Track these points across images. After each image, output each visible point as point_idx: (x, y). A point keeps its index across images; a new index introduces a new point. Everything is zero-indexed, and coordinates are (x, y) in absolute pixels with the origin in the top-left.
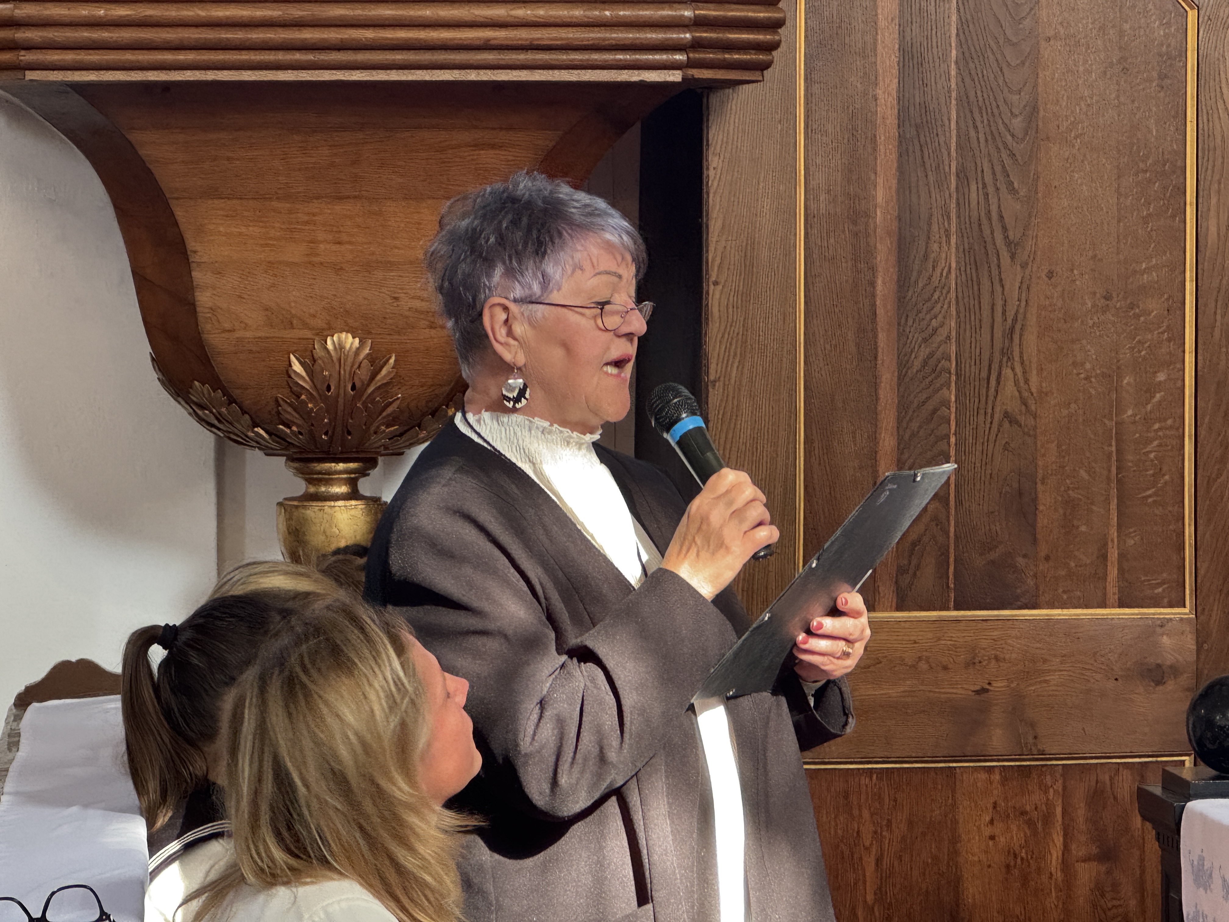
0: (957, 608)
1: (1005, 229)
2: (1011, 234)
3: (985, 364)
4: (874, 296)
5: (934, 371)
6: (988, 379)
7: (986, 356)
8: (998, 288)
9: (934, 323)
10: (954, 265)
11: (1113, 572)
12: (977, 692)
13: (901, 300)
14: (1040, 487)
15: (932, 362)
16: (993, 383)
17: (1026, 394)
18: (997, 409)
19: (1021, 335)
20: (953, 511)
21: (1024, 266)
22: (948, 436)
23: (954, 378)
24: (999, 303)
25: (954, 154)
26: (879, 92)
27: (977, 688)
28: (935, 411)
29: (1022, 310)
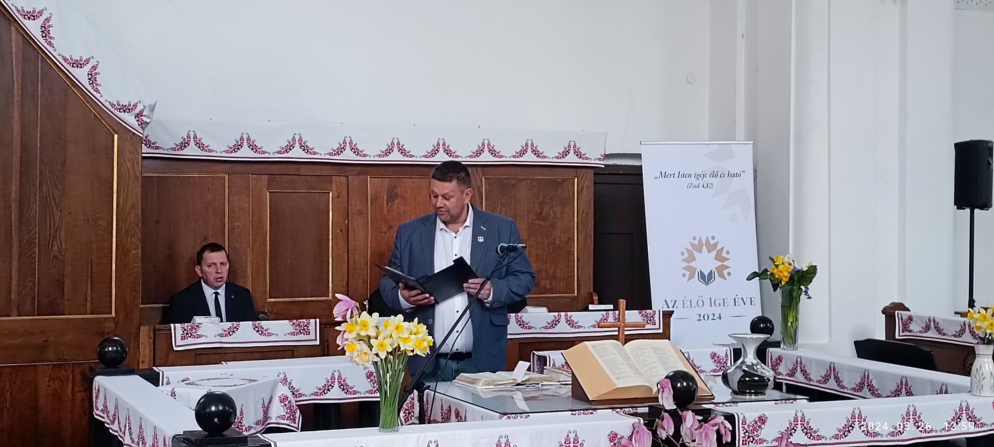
0: (38, 315)
1: (54, 200)
2: (57, 201)
3: (48, 241)
4: (11, 219)
5: (31, 242)
6: (49, 245)
7: (48, 238)
8: (52, 217)
9: (31, 228)
10: (38, 210)
11: (89, 304)
12: (44, 341)
13: (20, 221)
14: (65, 279)
15: (30, 240)
16: (50, 247)
17: (61, 250)
18: (52, 254)
19: (59, 233)
20: (36, 286)
21: (61, 211)
22: (35, 263)
23: (37, 245)
24: (52, 222)
25: (38, 176)
26: (14, 157)
27: (44, 340)
28: (31, 255)
29: (60, 224)
